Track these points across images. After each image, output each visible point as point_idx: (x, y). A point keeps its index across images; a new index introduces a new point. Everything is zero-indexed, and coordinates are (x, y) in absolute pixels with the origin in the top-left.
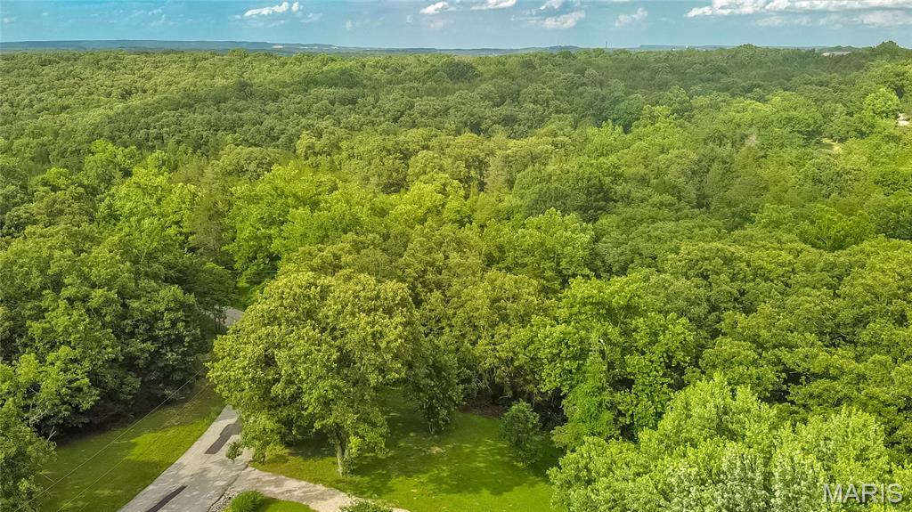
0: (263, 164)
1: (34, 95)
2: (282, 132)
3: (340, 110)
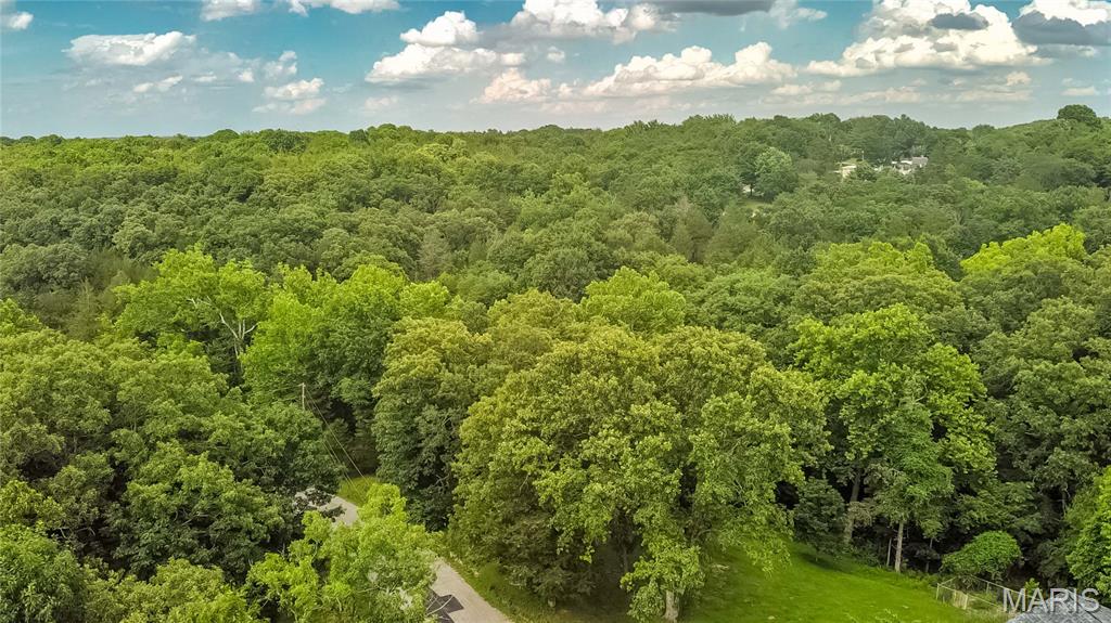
0: (75, 266)
3: (151, 191)
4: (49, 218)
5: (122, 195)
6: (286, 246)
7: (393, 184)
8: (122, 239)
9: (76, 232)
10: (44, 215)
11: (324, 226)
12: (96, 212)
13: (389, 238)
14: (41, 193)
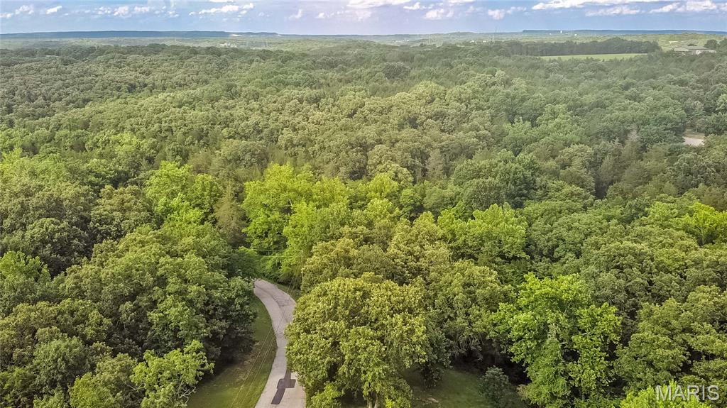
0: (255, 155)
1: (61, 90)
2: (266, 126)
6: (351, 155)
8: (282, 140)
9: (266, 131)
13: (412, 152)
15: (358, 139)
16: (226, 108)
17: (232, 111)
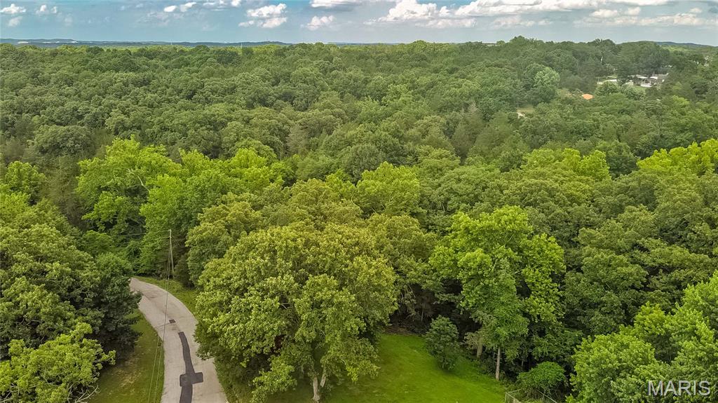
0: (79, 140)
3: (135, 91)
4: (73, 106)
5: (118, 93)
6: (202, 133)
7: (284, 90)
8: (110, 123)
9: (87, 117)
10: (70, 105)
11: (230, 119)
12: (100, 105)
13: (269, 129)
14: (70, 90)
15: (206, 117)
16: (35, 94)
17: (44, 98)
